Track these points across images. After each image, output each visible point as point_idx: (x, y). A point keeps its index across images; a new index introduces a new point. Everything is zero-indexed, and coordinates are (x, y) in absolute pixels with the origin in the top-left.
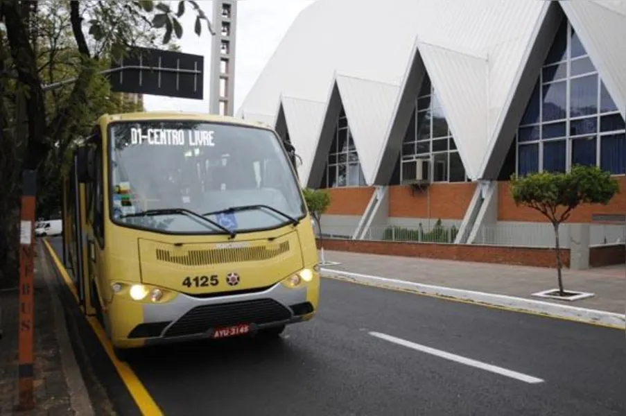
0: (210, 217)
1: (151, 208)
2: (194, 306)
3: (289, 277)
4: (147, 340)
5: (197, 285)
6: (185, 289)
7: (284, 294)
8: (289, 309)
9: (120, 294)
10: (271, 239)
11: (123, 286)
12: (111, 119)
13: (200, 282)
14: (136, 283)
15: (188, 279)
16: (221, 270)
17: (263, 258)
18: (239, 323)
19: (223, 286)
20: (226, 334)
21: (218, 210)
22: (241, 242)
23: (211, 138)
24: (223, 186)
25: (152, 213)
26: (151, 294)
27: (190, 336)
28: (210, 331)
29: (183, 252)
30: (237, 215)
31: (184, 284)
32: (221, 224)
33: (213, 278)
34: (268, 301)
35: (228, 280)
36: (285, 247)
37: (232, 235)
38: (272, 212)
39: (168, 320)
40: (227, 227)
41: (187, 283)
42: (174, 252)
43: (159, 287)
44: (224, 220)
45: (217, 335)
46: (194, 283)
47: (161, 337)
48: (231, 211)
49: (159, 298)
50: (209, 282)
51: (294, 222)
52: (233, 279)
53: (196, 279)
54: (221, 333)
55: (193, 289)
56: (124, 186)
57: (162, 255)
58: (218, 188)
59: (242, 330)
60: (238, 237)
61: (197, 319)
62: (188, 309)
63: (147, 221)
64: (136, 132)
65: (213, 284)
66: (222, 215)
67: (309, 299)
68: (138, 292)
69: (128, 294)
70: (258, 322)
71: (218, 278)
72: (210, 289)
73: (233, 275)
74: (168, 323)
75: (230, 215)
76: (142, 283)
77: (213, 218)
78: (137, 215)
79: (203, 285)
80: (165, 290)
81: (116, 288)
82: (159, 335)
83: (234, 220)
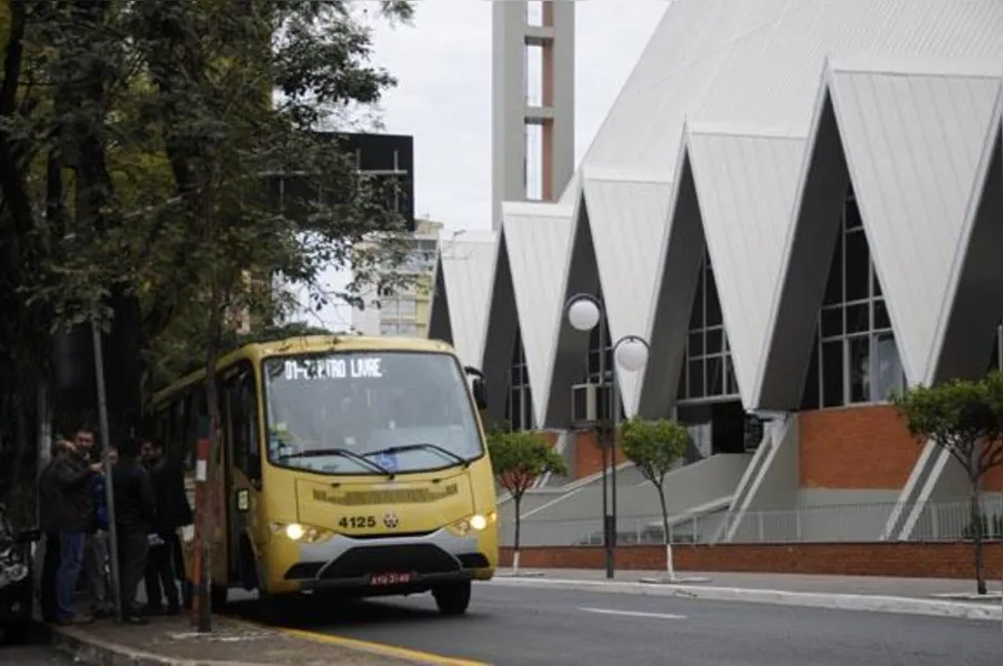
0: (367, 458)
1: (309, 449)
2: (349, 547)
3: (457, 523)
4: (303, 583)
5: (354, 524)
6: (342, 529)
7: (449, 541)
8: (457, 559)
9: (277, 533)
10: (436, 481)
11: (281, 525)
12: (263, 352)
13: (357, 523)
14: (292, 522)
15: (345, 519)
16: (378, 511)
17: (425, 500)
18: (400, 571)
19: (380, 528)
20: (385, 581)
21: (379, 449)
22: (401, 483)
23: (377, 367)
24: (392, 425)
25: (309, 454)
26: (307, 535)
27: (347, 580)
28: (367, 577)
29: (340, 493)
30: (398, 456)
31: (341, 524)
32: (380, 465)
33: (370, 519)
34: (431, 548)
35: (385, 522)
36: (452, 490)
37: (390, 475)
38: (441, 453)
39: (323, 560)
40: (386, 468)
41: (343, 523)
42: (331, 493)
43: (316, 527)
44: (384, 461)
45: (374, 581)
46: (350, 524)
47: (317, 578)
48: (392, 451)
49: (315, 538)
50: (366, 523)
51: (464, 463)
52: (391, 521)
53: (353, 520)
54: (379, 579)
55: (350, 530)
56: (281, 427)
57: (319, 495)
58: (387, 426)
59: (402, 579)
60: (397, 478)
61: (354, 561)
62: (344, 550)
63: (304, 462)
64: (290, 365)
65: (369, 526)
66: (382, 455)
67: (480, 550)
68: (294, 532)
69: (285, 534)
70: (420, 571)
71: (376, 520)
72: (366, 530)
73: (391, 517)
74: (324, 563)
75: (391, 456)
76: (299, 522)
77: (372, 459)
78: (294, 456)
79: (361, 526)
80: (321, 530)
81: (273, 527)
82: (314, 576)
83: (395, 461)
